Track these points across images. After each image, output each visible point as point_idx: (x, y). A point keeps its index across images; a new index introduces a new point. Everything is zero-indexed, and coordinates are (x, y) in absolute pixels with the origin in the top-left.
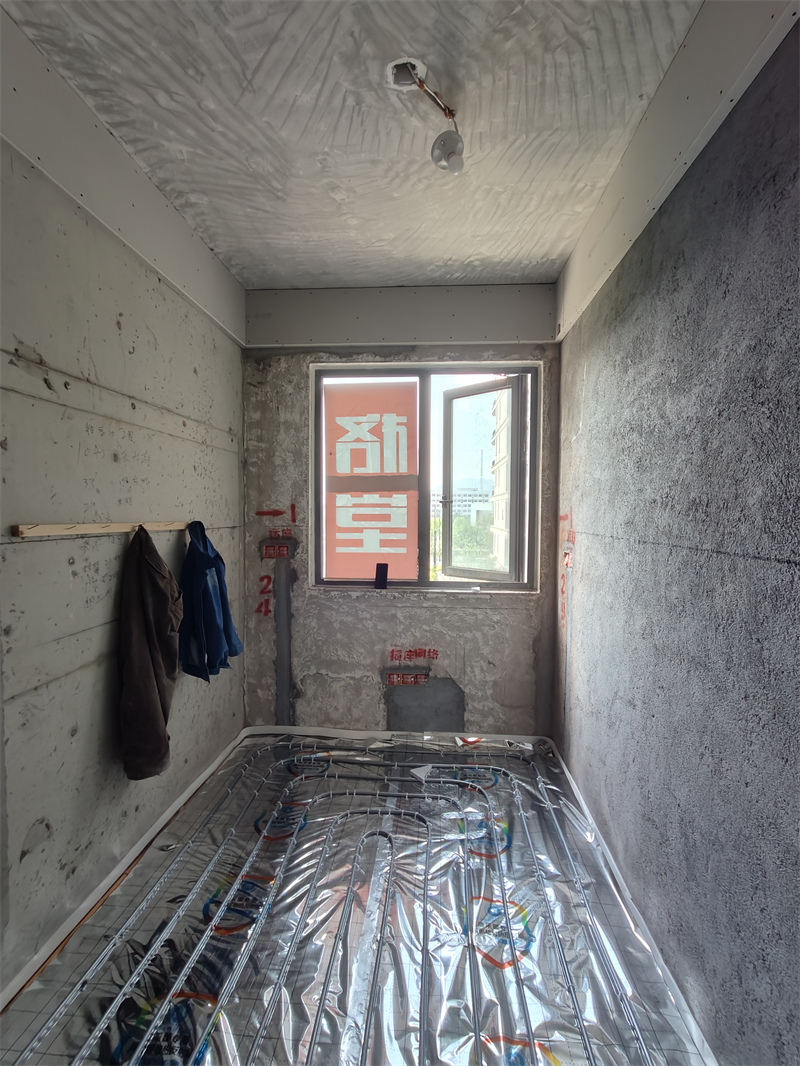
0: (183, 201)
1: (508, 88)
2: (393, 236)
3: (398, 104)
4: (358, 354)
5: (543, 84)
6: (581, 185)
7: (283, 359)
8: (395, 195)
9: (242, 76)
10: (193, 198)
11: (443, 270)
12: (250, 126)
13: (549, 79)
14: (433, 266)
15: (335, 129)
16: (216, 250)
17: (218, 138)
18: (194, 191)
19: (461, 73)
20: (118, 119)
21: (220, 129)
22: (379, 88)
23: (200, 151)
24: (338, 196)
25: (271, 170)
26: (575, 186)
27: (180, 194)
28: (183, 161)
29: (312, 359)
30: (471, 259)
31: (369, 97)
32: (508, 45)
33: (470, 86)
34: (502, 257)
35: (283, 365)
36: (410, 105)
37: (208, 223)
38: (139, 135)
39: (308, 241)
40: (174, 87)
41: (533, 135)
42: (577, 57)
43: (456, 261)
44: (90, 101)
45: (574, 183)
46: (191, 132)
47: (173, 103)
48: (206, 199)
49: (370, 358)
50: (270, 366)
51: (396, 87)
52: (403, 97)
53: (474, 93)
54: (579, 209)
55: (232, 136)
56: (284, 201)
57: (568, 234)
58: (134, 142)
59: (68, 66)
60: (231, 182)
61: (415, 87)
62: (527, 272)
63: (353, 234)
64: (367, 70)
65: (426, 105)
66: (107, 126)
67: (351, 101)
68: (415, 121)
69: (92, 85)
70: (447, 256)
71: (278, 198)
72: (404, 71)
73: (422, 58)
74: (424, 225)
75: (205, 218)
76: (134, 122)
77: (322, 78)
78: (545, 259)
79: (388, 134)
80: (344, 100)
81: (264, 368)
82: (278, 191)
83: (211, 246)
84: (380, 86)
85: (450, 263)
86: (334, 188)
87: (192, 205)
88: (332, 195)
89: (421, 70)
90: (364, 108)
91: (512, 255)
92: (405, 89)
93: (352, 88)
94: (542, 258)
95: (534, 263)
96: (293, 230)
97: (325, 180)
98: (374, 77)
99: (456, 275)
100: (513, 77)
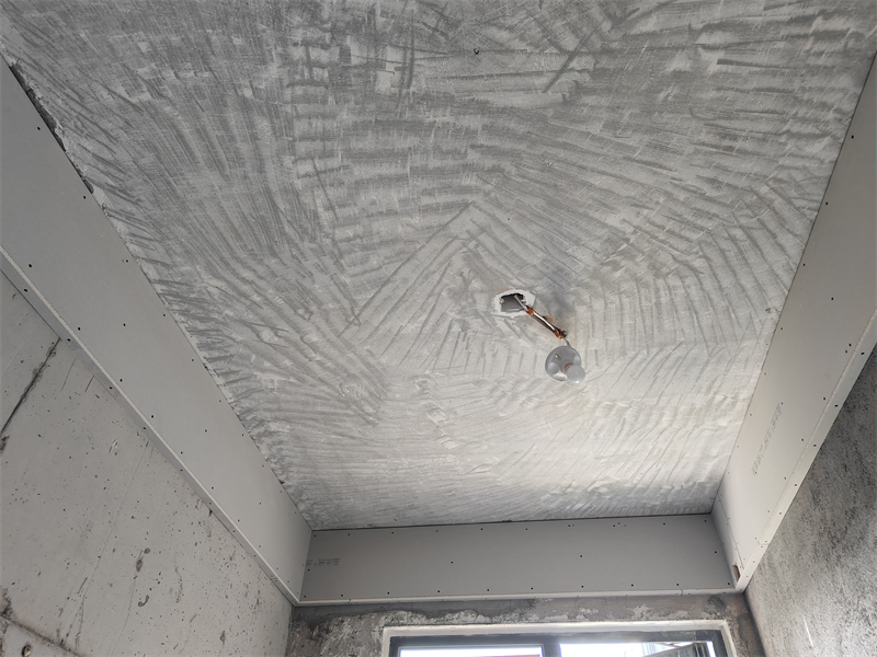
0: (261, 430)
1: (622, 309)
2: (498, 460)
3: (505, 329)
4: (453, 612)
5: (658, 304)
6: (719, 397)
7: (348, 620)
8: (502, 415)
9: (350, 313)
10: (274, 427)
11: (560, 499)
12: (351, 355)
13: (664, 300)
14: (548, 495)
15: (439, 353)
16: (287, 483)
17: (316, 367)
18: (276, 419)
19: (571, 299)
20: (216, 354)
21: (319, 359)
22: (487, 316)
23: (292, 380)
24: (436, 419)
25: (366, 394)
26: (713, 398)
27: (261, 422)
28: (272, 389)
29: (389, 620)
30: (596, 485)
31: (475, 324)
32: (618, 274)
33: (581, 310)
34: (635, 482)
35: (347, 629)
36: (518, 329)
37: (284, 453)
38: (234, 368)
39: (396, 470)
40: (282, 325)
41: (655, 350)
42: (691, 280)
43: (576, 488)
44: (194, 341)
45: (710, 395)
46: (288, 363)
47: (276, 339)
48: (288, 427)
49: (470, 618)
50: (328, 631)
51: (504, 314)
52: (511, 322)
53: (584, 316)
54: (723, 422)
55: (329, 364)
56: (374, 425)
57: (714, 452)
58: (226, 374)
59: (183, 313)
60: (319, 409)
61: (523, 313)
62: (669, 500)
63: (450, 459)
64: (475, 302)
65: (535, 328)
66: (205, 361)
67: (456, 328)
68: (523, 342)
69: (201, 326)
70: (565, 483)
71: (369, 422)
72: (512, 300)
73: (531, 289)
74: (535, 447)
75: (283, 447)
76: (232, 356)
77: (428, 311)
78: (691, 483)
79: (494, 355)
80: (450, 327)
81: (319, 636)
82: (370, 415)
83: (282, 478)
84: (487, 314)
85: (570, 490)
86: (432, 410)
87: (271, 434)
88: (430, 417)
89: (529, 299)
90: (470, 333)
91: (647, 479)
92: (513, 315)
93: (458, 317)
94: (687, 482)
95: (677, 488)
96: (380, 457)
97: (423, 403)
98: (481, 306)
99: (579, 505)
100: (626, 300)
